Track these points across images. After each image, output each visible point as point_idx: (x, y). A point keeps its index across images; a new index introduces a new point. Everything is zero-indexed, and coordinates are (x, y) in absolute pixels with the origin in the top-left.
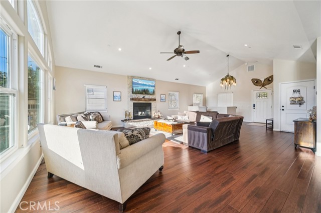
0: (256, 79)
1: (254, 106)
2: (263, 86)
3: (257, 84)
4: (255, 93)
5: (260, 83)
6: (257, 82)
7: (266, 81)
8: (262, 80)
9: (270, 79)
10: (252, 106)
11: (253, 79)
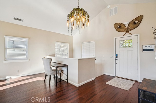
0: (118, 24)
1: (117, 57)
2: (127, 32)
3: (120, 29)
4: (118, 40)
5: (123, 28)
6: (120, 27)
7: (131, 25)
8: (126, 23)
9: (136, 22)
10: (115, 56)
11: (115, 25)
